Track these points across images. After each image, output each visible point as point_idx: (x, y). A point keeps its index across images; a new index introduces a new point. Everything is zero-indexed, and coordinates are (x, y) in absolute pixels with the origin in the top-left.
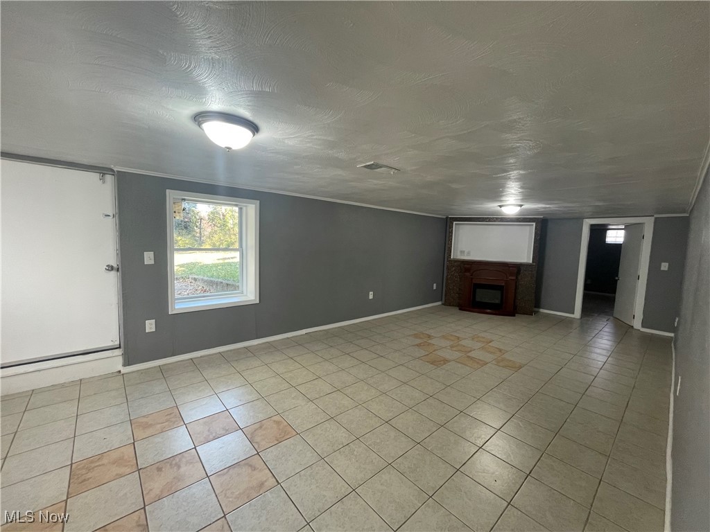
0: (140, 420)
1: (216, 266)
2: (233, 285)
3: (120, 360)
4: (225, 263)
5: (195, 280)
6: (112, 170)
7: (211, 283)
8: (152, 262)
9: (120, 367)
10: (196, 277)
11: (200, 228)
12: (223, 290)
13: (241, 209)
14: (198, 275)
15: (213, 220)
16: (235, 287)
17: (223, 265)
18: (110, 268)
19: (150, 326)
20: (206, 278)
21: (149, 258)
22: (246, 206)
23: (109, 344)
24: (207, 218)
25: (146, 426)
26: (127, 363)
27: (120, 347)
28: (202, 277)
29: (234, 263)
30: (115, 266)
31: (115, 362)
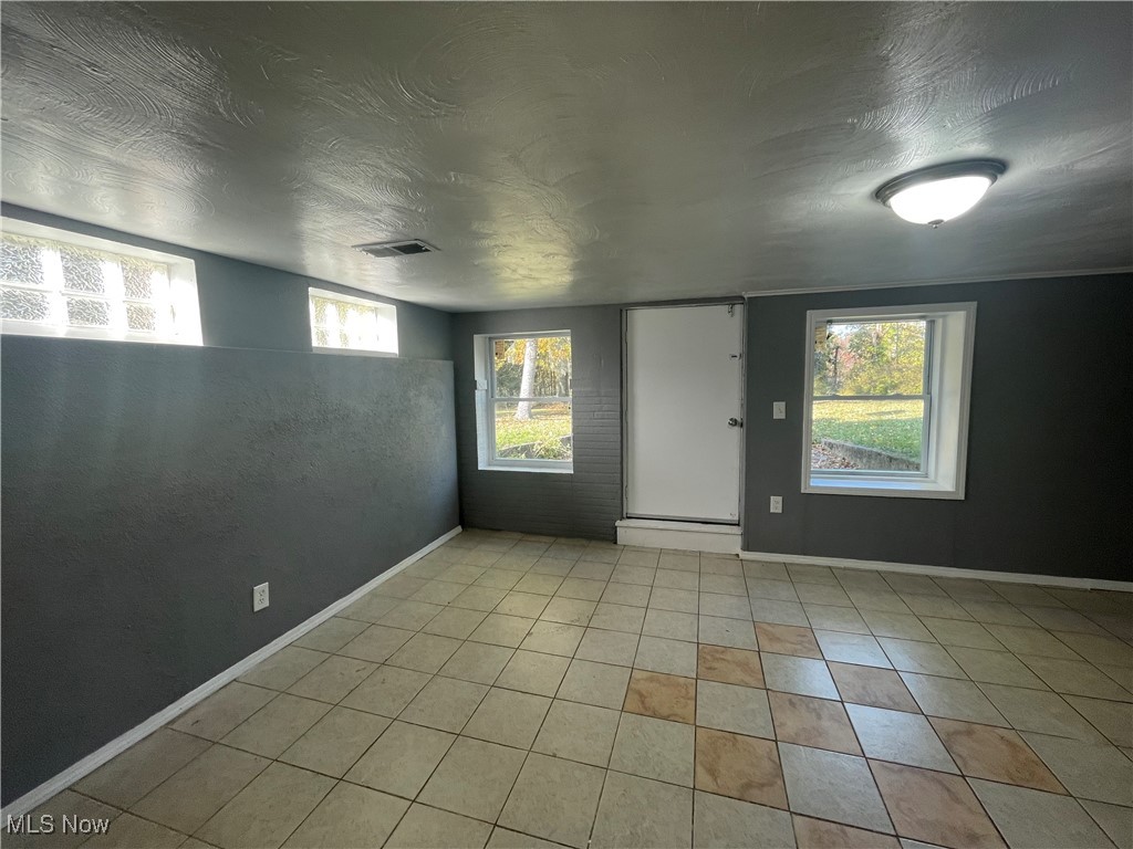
0: (765, 626)
1: (867, 425)
2: (903, 461)
3: (738, 540)
4: (882, 421)
5: (831, 446)
6: (743, 298)
7: (858, 453)
8: (783, 416)
9: (739, 551)
10: (831, 441)
11: (835, 363)
12: (881, 468)
13: (931, 324)
14: (834, 438)
15: (858, 348)
16: (909, 465)
17: (879, 424)
18: (734, 423)
19: (776, 504)
20: (849, 444)
21: (779, 410)
22: (944, 316)
23: (727, 517)
24: (848, 345)
25: (774, 639)
26: (747, 547)
27: (738, 525)
28: (842, 442)
29: (901, 421)
30: (739, 420)
31: (732, 541)
